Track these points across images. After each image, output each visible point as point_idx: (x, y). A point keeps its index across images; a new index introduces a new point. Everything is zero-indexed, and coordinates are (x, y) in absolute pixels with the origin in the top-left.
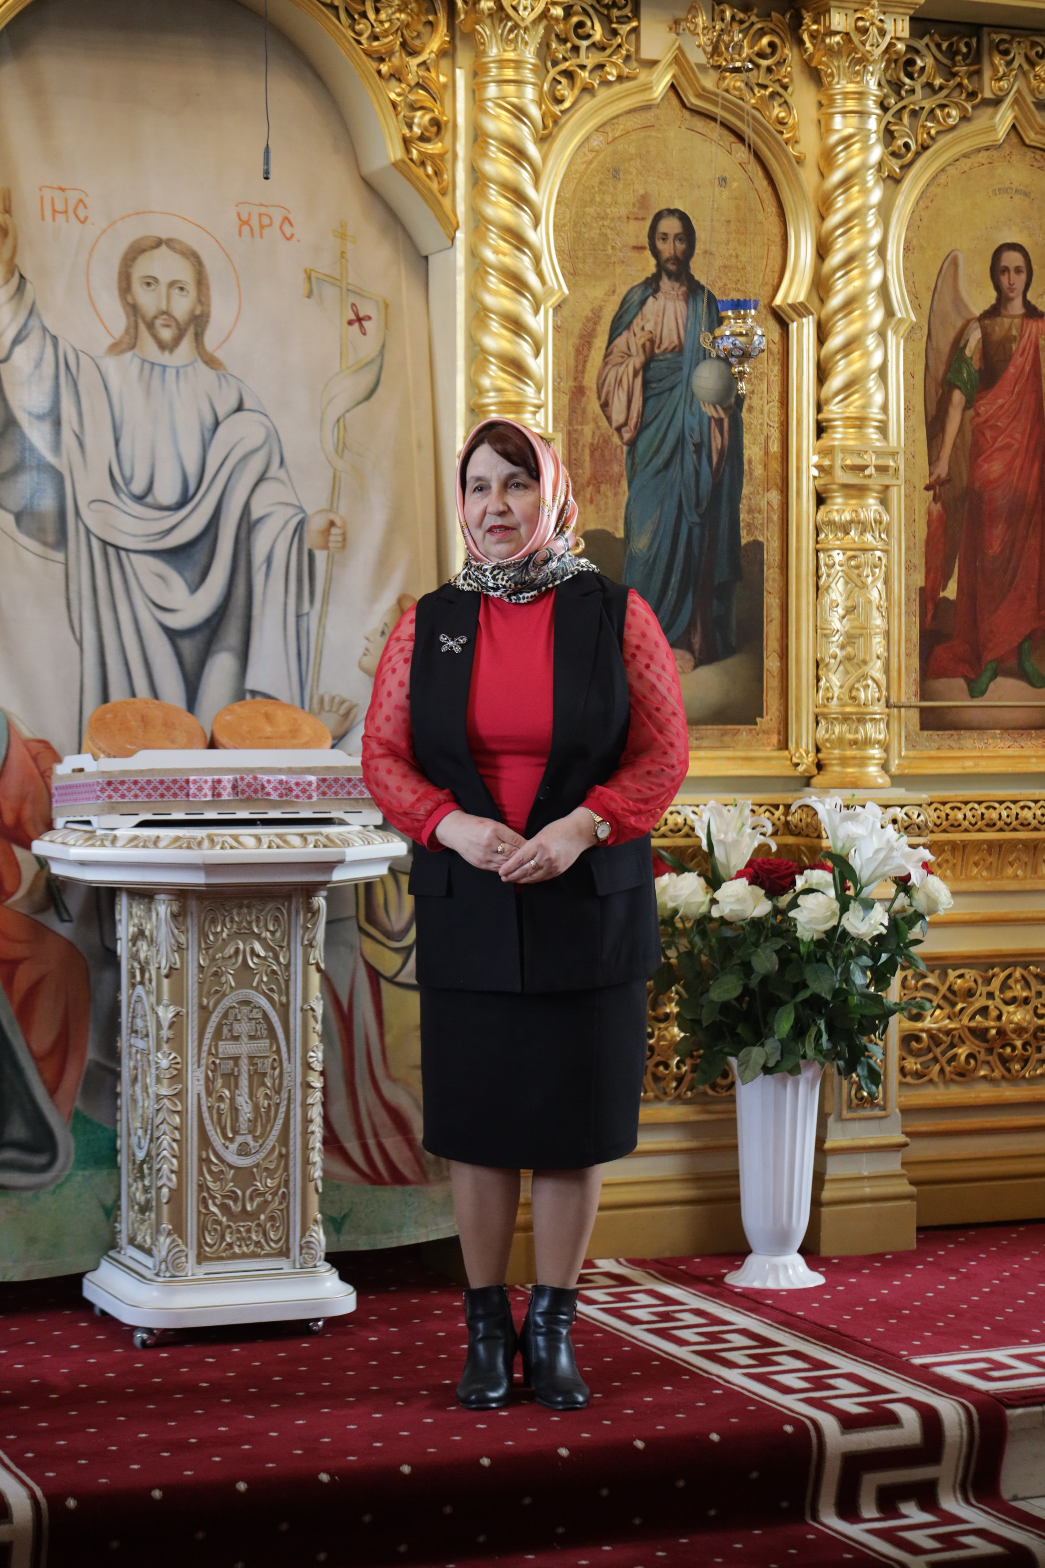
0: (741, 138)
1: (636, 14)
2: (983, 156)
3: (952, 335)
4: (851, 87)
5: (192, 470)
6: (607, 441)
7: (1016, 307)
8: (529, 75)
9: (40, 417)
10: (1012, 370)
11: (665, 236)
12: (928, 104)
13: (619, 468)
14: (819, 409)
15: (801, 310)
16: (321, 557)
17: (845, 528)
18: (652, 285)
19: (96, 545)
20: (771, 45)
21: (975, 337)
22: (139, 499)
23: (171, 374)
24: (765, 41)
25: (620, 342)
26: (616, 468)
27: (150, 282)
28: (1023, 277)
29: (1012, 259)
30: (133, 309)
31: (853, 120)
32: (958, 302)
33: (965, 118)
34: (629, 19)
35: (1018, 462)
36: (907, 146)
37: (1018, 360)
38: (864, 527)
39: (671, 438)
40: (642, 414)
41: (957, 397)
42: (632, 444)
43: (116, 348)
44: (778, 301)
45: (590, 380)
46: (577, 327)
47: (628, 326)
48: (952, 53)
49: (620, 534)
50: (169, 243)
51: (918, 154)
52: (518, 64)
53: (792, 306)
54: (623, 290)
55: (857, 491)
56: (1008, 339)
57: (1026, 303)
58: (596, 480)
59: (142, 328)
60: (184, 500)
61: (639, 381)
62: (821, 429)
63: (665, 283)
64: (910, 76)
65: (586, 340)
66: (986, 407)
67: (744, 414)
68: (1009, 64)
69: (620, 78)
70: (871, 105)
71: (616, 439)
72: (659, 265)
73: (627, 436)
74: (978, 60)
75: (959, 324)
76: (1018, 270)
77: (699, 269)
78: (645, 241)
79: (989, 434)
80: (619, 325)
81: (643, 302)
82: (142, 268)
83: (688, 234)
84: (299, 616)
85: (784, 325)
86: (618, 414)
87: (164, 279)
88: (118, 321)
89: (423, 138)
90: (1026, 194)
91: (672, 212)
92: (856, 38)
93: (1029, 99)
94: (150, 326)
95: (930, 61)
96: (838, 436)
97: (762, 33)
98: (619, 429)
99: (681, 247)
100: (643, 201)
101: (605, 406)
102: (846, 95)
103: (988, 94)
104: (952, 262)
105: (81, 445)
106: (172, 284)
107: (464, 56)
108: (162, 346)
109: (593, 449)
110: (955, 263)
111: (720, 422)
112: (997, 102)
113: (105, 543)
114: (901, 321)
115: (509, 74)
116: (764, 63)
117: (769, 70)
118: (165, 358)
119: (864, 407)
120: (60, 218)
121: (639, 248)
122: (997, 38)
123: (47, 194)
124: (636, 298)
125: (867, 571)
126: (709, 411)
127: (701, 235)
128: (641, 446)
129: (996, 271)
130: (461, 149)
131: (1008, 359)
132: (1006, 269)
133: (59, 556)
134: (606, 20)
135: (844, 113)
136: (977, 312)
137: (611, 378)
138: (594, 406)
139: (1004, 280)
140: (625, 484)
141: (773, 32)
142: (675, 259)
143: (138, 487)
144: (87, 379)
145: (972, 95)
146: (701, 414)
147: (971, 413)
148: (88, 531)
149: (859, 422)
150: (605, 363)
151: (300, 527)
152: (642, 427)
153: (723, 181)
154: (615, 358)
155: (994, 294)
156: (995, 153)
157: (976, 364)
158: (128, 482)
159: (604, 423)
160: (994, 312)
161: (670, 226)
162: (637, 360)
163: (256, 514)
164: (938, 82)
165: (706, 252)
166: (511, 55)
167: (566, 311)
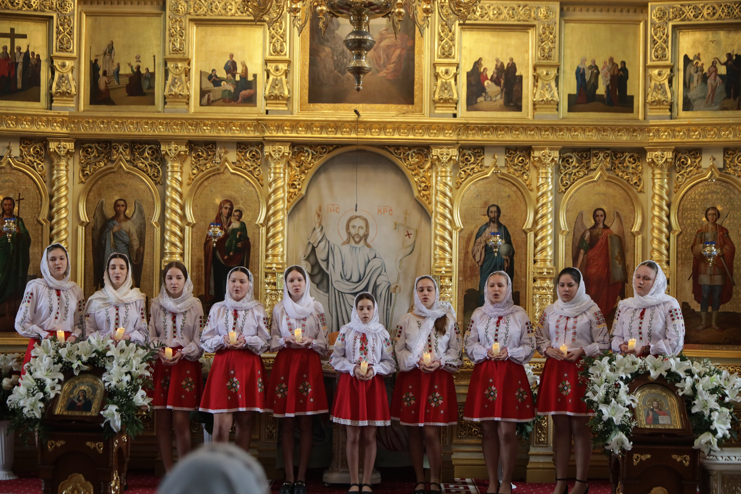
0: (514, 185)
1: (483, 153)
2: (591, 185)
3: (581, 234)
4: (544, 171)
5: (362, 273)
6: (474, 265)
7: (601, 226)
8: (448, 174)
9: (324, 261)
10: (599, 243)
11: (492, 212)
12: (574, 171)
13: (478, 272)
14: (534, 256)
15: (530, 230)
16: (393, 294)
17: (538, 289)
18: (487, 225)
19: (336, 292)
20: (522, 160)
21: (588, 234)
22: (348, 280)
23: (358, 250)
24: (521, 158)
25: (479, 240)
26: (477, 273)
27: (354, 227)
28: (603, 217)
29: (600, 213)
30: (349, 234)
31: (544, 179)
32: (583, 225)
33: (585, 175)
34: (481, 156)
35: (600, 269)
36: (567, 183)
37: (601, 241)
38: (544, 288)
39: (493, 265)
40: (484, 258)
41: (582, 251)
42: (481, 266)
43: (344, 244)
44: (524, 228)
45: (470, 250)
46: (466, 236)
47: (481, 236)
48: (582, 156)
49: (478, 290)
50: (360, 217)
51: (570, 185)
52: (446, 172)
53: (528, 229)
54: (479, 227)
55: (544, 279)
56: (598, 235)
57: (604, 225)
58: (471, 276)
59: (351, 238)
60: (360, 280)
61: (484, 250)
62: (535, 262)
63: (492, 224)
64: (569, 164)
65: (469, 240)
66: (591, 254)
67: (515, 258)
68: (598, 159)
69: (479, 171)
70: (549, 175)
71: (477, 265)
72: (491, 220)
73: (480, 264)
74: (589, 158)
75: (583, 231)
76: (601, 216)
77: (502, 220)
78: (486, 213)
79: (591, 261)
80: (479, 235)
81: (485, 229)
82: (352, 223)
83: (499, 211)
84: (387, 309)
85: (526, 234)
86: (478, 259)
87: (357, 226)
88: (345, 237)
89: (423, 190)
90: (605, 194)
91: (494, 205)
92: (542, 158)
93: (604, 168)
94: (353, 238)
95: (575, 159)
96: (539, 265)
97: (520, 156)
98: (478, 262)
99: (496, 214)
100: (486, 203)
101: (474, 256)
102: (542, 173)
103: (592, 168)
104: (581, 214)
105: (334, 267)
106: (359, 227)
107: (434, 169)
108: (356, 242)
109: (470, 268)
110: (582, 214)
111: (507, 260)
112: (595, 170)
113: (339, 291)
114: (564, 231)
115: (443, 174)
116: (520, 164)
117: (522, 166)
118: (357, 245)
119: (546, 256)
120: (332, 212)
121: (485, 215)
122: (595, 152)
123: (330, 206)
124: (483, 228)
125: (544, 300)
126: (504, 257)
127: (502, 211)
128: (484, 267)
129: (595, 216)
130: (434, 192)
131: (598, 240)
132: (598, 216)
133: (327, 295)
134: (475, 157)
135: (542, 178)
136: (589, 228)
137: (476, 249)
138: (471, 256)
139: (597, 219)
140: (479, 277)
141: (523, 156)
142: (494, 218)
143: (348, 277)
144: (336, 251)
145: (587, 168)
146: (502, 258)
147: (586, 255)
148: (335, 289)
149: (544, 261)
150: (474, 245)
151: (389, 287)
152: (484, 261)
153: (509, 196)
154: (476, 244)
155: (593, 222)
156: (594, 183)
157: (588, 242)
158: (345, 276)
159: (474, 261)
160: (594, 227)
161: (494, 209)
162: (483, 245)
163: (377, 284)
164: (577, 165)
165: (504, 215)
166: (444, 169)
167: (463, 232)
